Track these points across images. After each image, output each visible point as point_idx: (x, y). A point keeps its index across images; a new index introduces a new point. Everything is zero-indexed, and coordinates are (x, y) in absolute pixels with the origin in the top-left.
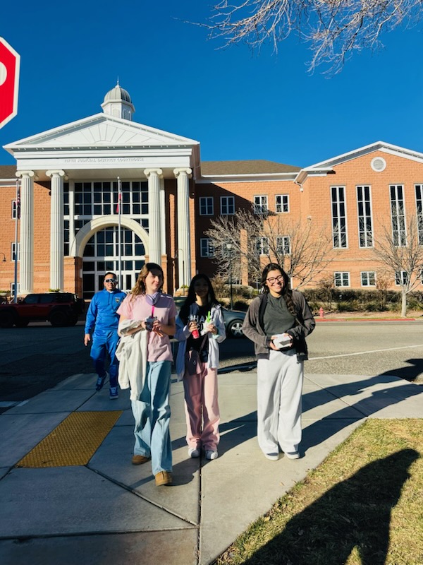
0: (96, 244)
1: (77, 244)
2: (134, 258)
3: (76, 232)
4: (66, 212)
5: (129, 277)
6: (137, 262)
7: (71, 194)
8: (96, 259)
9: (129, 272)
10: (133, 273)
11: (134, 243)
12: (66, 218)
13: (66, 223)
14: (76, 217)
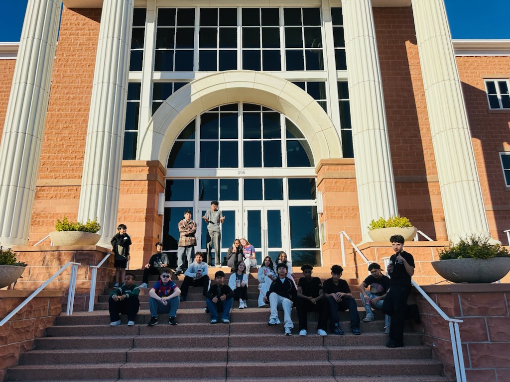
0: (198, 140)
1: (158, 133)
2: (285, 172)
3: (155, 107)
4: (136, 63)
5: (274, 216)
6: (292, 181)
7: (150, 29)
8: (197, 173)
9: (274, 205)
10: (284, 205)
11: (283, 139)
12: (134, 76)
13: (134, 89)
14: (158, 76)
